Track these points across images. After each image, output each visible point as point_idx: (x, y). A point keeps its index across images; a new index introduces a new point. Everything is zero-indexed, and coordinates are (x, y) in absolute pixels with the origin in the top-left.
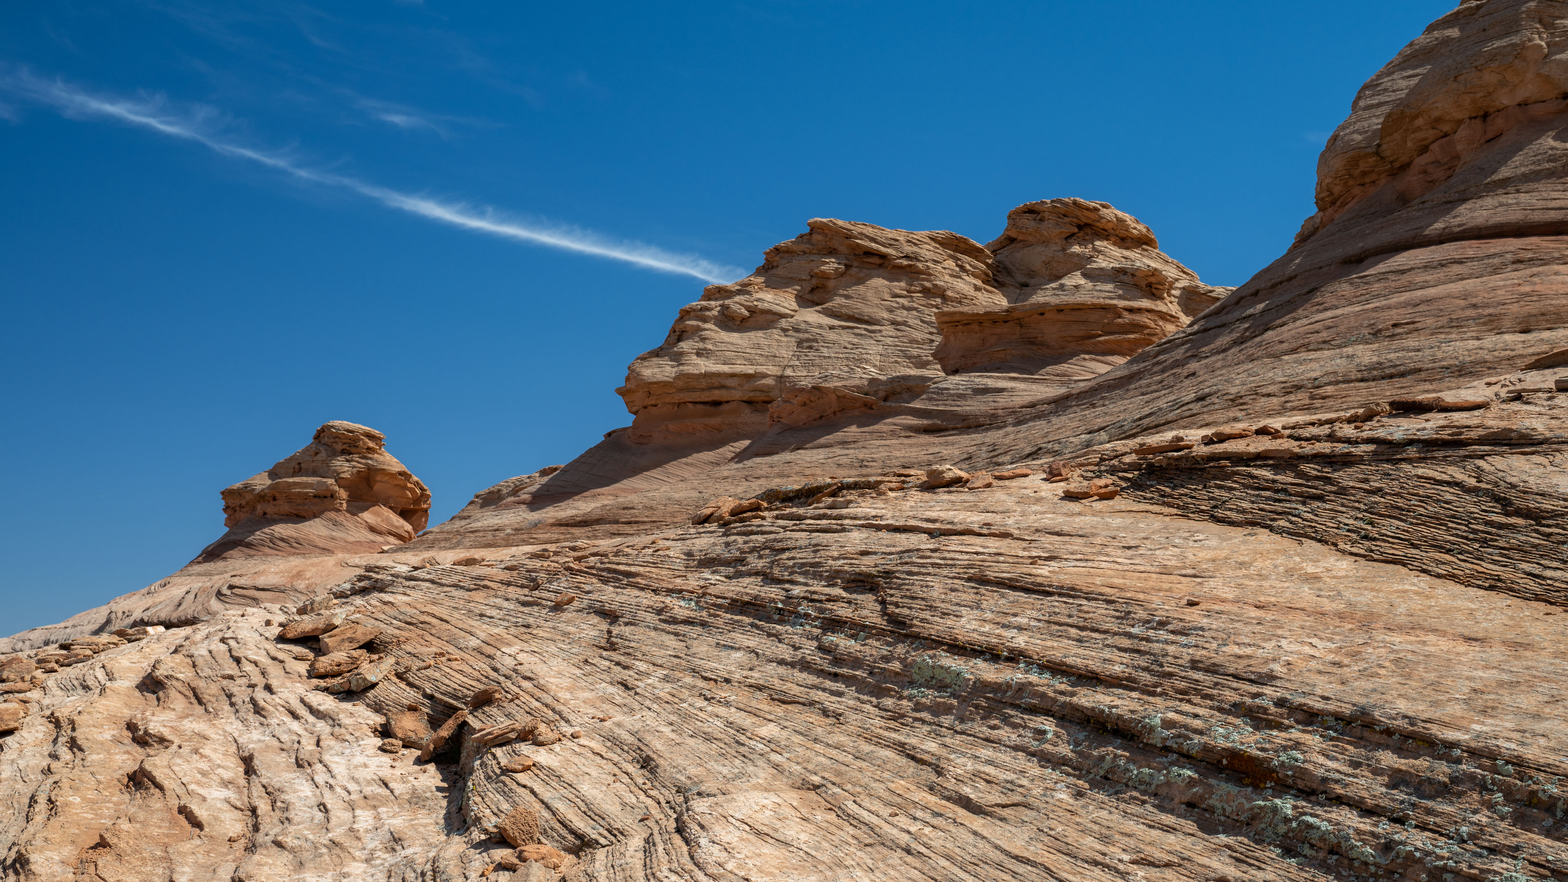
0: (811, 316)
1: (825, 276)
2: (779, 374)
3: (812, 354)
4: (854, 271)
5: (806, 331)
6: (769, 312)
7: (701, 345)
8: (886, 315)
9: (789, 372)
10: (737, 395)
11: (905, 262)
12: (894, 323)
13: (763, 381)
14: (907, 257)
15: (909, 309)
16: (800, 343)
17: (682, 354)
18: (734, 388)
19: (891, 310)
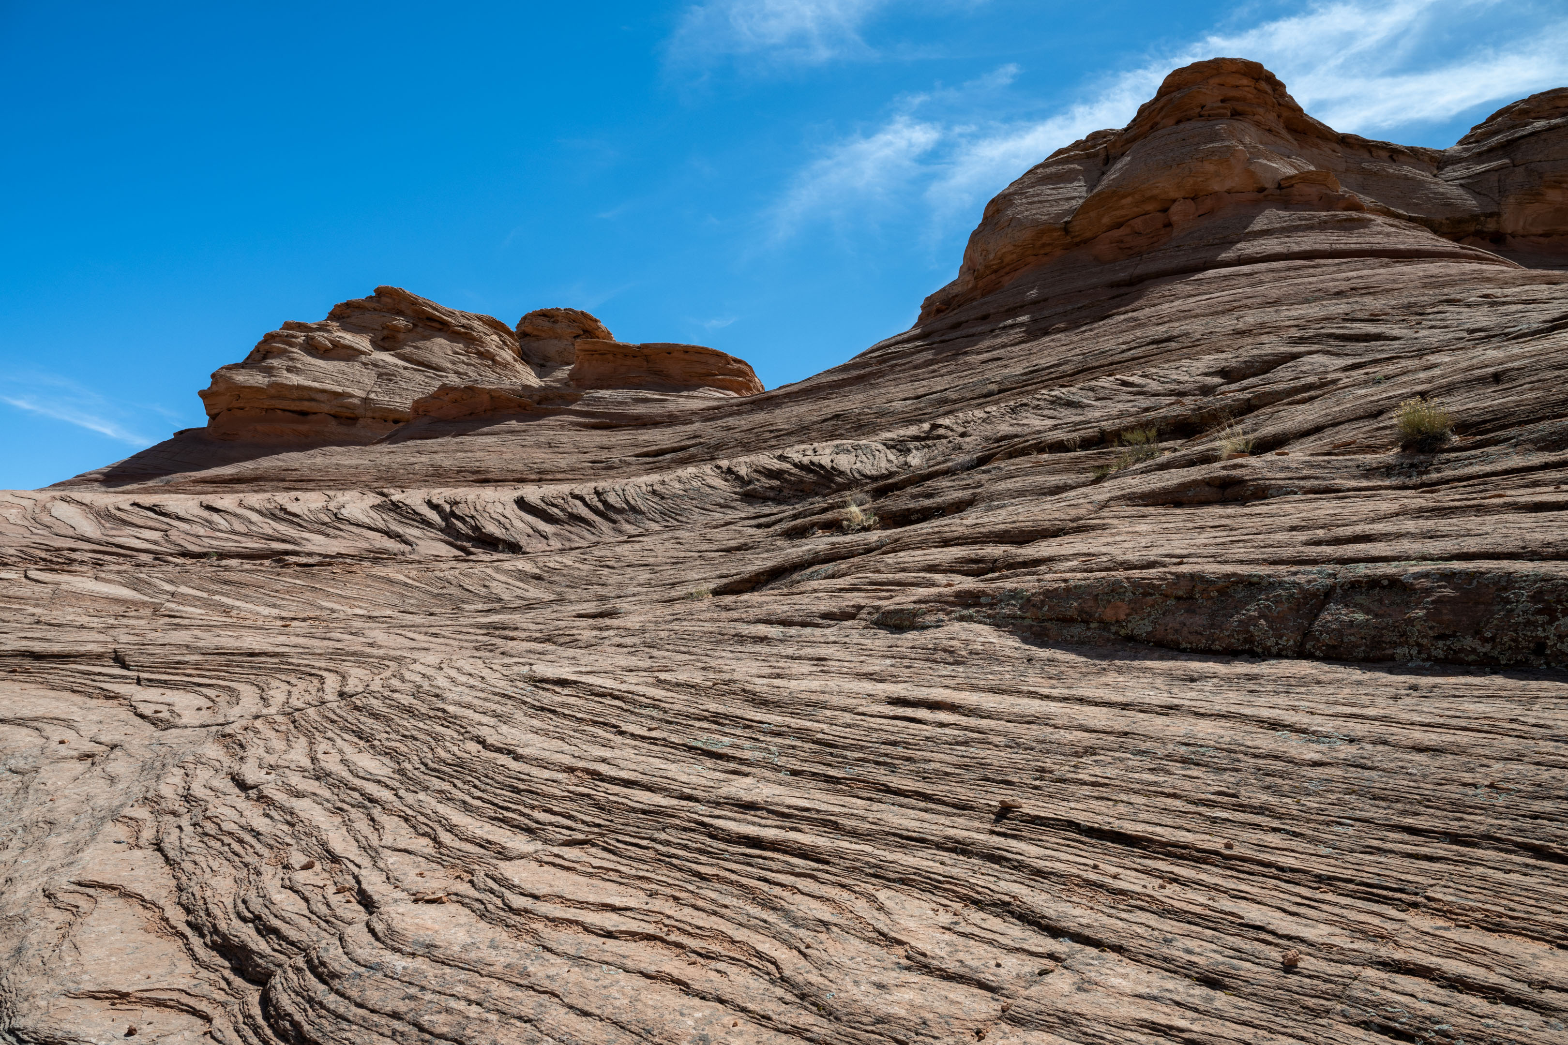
0: (386, 357)
1: (396, 329)
2: (364, 396)
3: (391, 385)
4: (419, 330)
5: (384, 367)
6: (350, 348)
7: (290, 364)
8: (449, 365)
9: (372, 396)
10: (325, 408)
11: (463, 330)
12: (456, 372)
13: (350, 400)
14: (463, 326)
15: (468, 364)
16: (380, 376)
17: (272, 368)
18: (323, 402)
19: (453, 363)
